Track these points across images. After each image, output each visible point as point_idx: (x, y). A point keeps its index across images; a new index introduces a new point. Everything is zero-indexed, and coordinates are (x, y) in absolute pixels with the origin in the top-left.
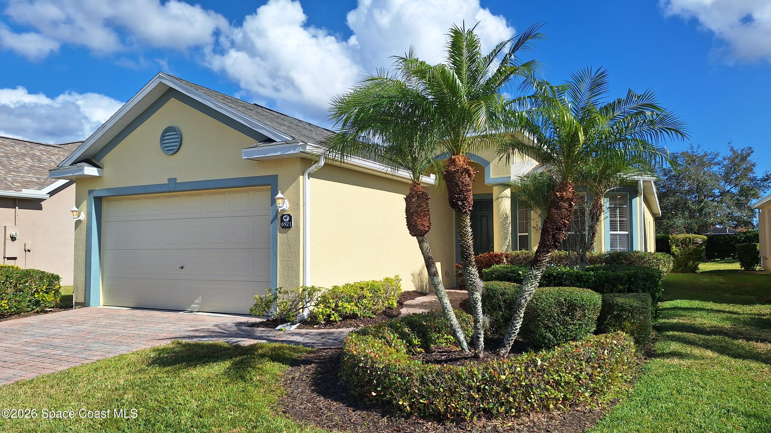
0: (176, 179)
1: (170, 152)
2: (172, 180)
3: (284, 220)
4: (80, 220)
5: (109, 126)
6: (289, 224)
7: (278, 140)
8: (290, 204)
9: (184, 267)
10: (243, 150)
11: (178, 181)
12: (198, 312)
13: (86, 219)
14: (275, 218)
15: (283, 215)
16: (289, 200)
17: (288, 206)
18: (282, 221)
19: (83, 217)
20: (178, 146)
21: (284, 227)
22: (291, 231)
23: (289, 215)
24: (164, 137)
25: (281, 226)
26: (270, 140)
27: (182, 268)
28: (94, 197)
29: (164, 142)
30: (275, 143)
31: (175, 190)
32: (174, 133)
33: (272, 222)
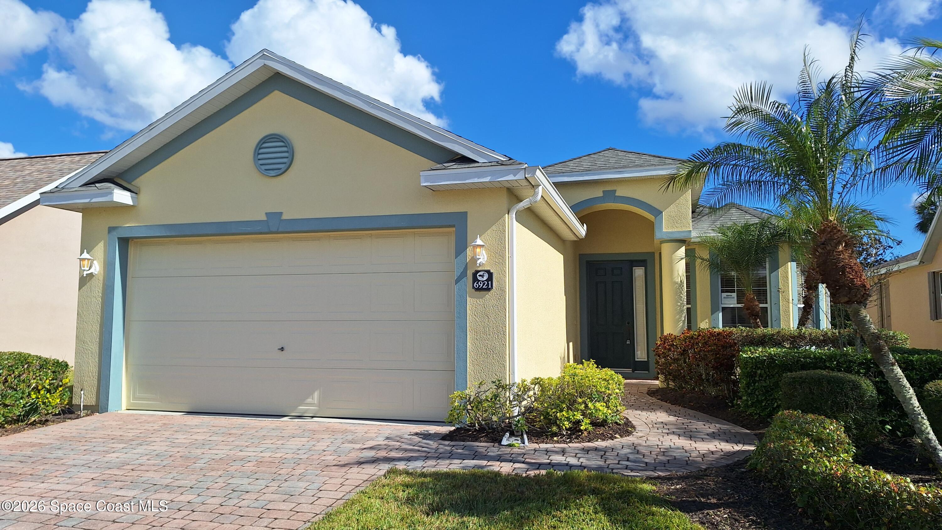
0: (281, 213)
1: (273, 173)
2: (274, 216)
3: (479, 278)
4: (92, 273)
5: (162, 127)
6: (488, 285)
7: (481, 160)
8: (489, 256)
9: (285, 348)
10: (422, 173)
11: (284, 217)
12: (313, 417)
13: (102, 272)
14: (464, 274)
15: (478, 272)
16: (488, 250)
17: (486, 259)
18: (475, 279)
19: (97, 268)
20: (287, 165)
21: (478, 289)
22: (489, 296)
23: (488, 272)
24: (260, 148)
25: (473, 287)
26: (464, 160)
27: (282, 349)
28: (118, 238)
29: (260, 156)
30: (476, 165)
31: (280, 230)
32: (282, 144)
33: (457, 282)
